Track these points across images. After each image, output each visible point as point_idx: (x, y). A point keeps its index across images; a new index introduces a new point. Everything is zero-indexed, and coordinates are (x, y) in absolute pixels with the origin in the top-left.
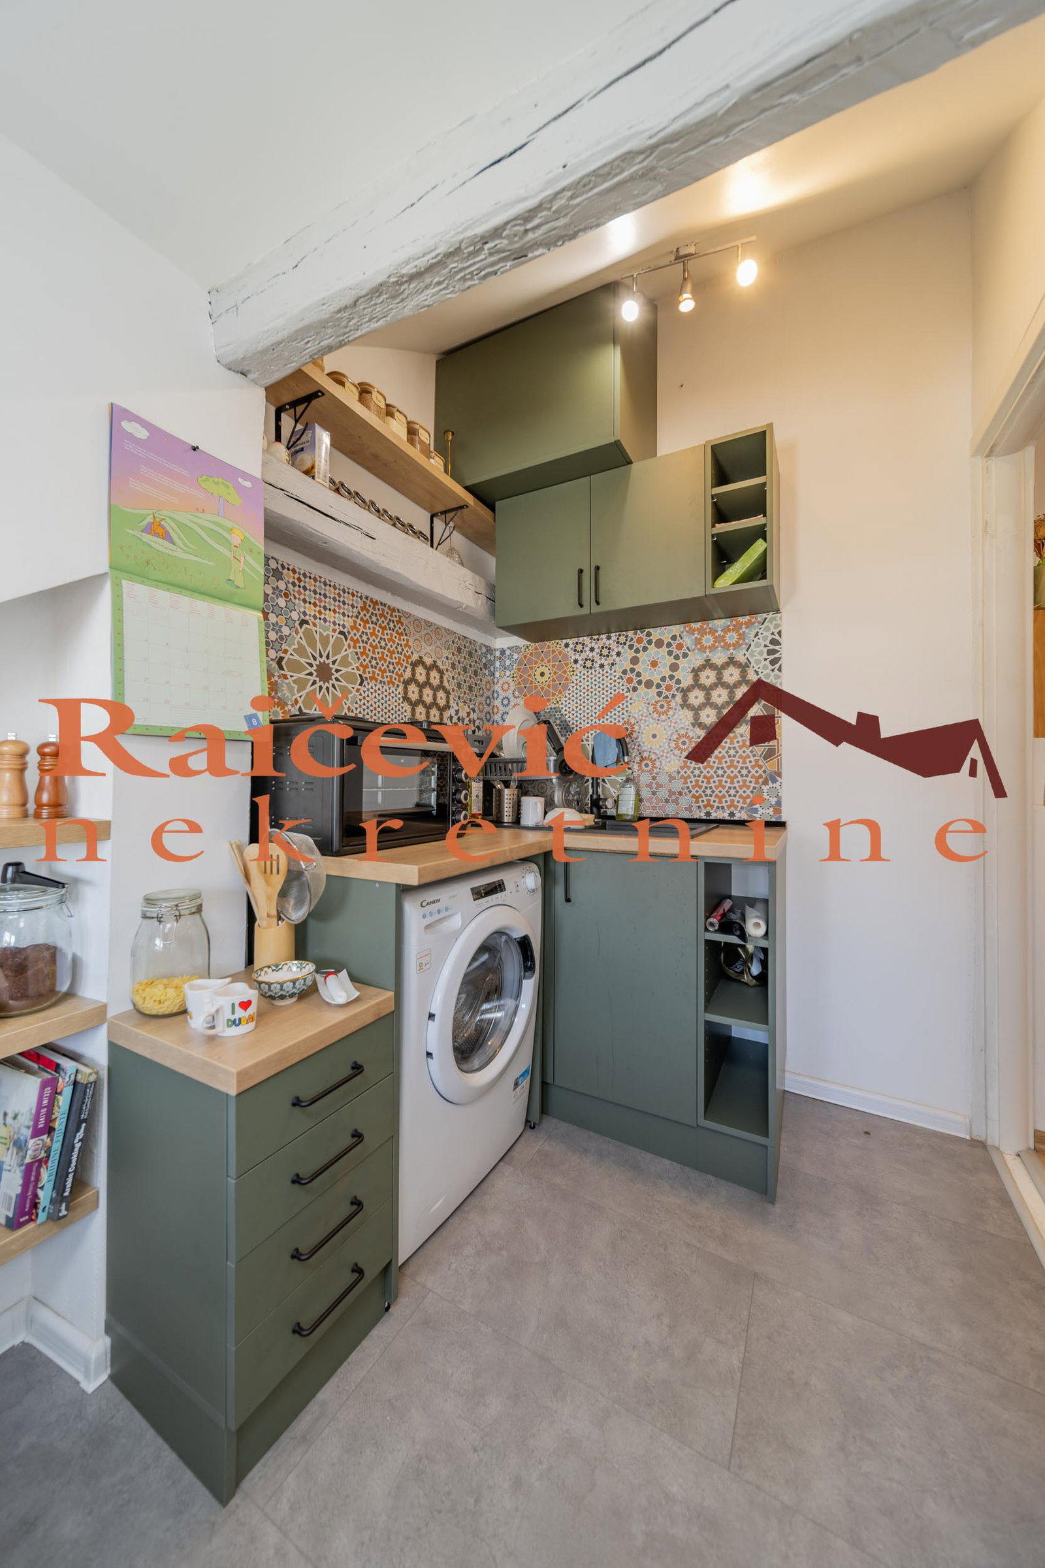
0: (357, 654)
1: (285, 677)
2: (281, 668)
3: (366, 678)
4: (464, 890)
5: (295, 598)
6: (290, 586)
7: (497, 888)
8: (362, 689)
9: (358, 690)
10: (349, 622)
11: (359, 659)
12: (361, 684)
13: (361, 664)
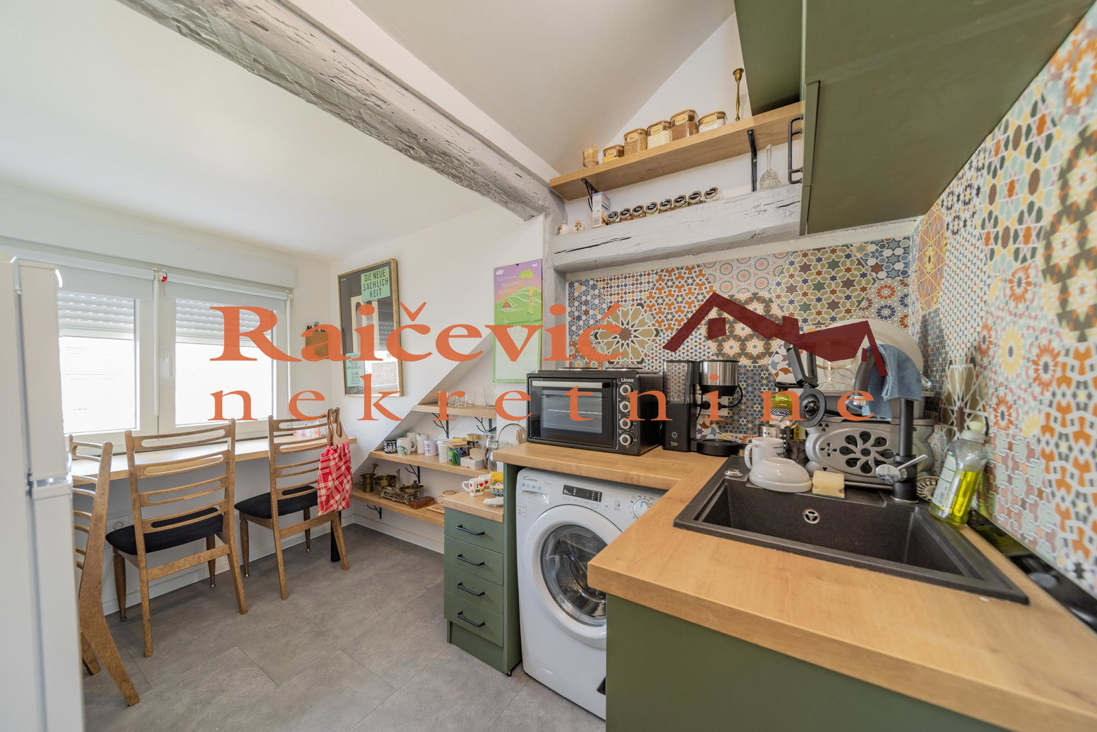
0: (652, 315)
1: (599, 343)
2: (597, 338)
3: (662, 330)
4: (560, 483)
5: (605, 295)
6: (602, 290)
7: (597, 497)
8: (658, 338)
9: (654, 341)
10: (644, 295)
11: (654, 318)
12: (656, 336)
13: (657, 321)
